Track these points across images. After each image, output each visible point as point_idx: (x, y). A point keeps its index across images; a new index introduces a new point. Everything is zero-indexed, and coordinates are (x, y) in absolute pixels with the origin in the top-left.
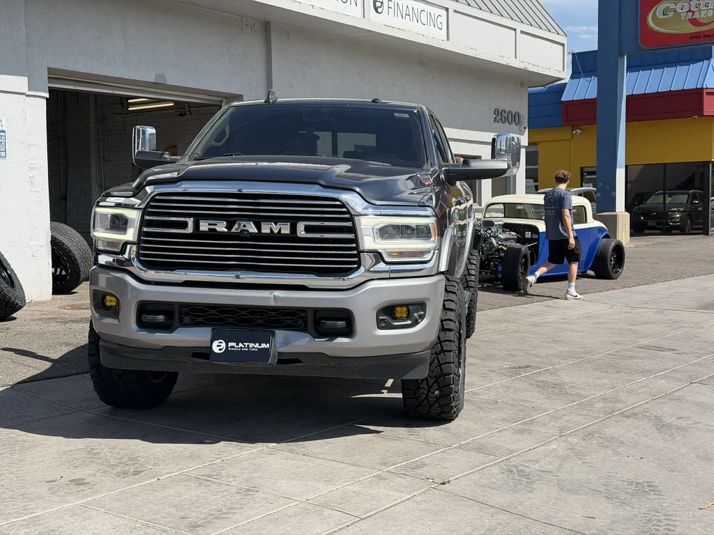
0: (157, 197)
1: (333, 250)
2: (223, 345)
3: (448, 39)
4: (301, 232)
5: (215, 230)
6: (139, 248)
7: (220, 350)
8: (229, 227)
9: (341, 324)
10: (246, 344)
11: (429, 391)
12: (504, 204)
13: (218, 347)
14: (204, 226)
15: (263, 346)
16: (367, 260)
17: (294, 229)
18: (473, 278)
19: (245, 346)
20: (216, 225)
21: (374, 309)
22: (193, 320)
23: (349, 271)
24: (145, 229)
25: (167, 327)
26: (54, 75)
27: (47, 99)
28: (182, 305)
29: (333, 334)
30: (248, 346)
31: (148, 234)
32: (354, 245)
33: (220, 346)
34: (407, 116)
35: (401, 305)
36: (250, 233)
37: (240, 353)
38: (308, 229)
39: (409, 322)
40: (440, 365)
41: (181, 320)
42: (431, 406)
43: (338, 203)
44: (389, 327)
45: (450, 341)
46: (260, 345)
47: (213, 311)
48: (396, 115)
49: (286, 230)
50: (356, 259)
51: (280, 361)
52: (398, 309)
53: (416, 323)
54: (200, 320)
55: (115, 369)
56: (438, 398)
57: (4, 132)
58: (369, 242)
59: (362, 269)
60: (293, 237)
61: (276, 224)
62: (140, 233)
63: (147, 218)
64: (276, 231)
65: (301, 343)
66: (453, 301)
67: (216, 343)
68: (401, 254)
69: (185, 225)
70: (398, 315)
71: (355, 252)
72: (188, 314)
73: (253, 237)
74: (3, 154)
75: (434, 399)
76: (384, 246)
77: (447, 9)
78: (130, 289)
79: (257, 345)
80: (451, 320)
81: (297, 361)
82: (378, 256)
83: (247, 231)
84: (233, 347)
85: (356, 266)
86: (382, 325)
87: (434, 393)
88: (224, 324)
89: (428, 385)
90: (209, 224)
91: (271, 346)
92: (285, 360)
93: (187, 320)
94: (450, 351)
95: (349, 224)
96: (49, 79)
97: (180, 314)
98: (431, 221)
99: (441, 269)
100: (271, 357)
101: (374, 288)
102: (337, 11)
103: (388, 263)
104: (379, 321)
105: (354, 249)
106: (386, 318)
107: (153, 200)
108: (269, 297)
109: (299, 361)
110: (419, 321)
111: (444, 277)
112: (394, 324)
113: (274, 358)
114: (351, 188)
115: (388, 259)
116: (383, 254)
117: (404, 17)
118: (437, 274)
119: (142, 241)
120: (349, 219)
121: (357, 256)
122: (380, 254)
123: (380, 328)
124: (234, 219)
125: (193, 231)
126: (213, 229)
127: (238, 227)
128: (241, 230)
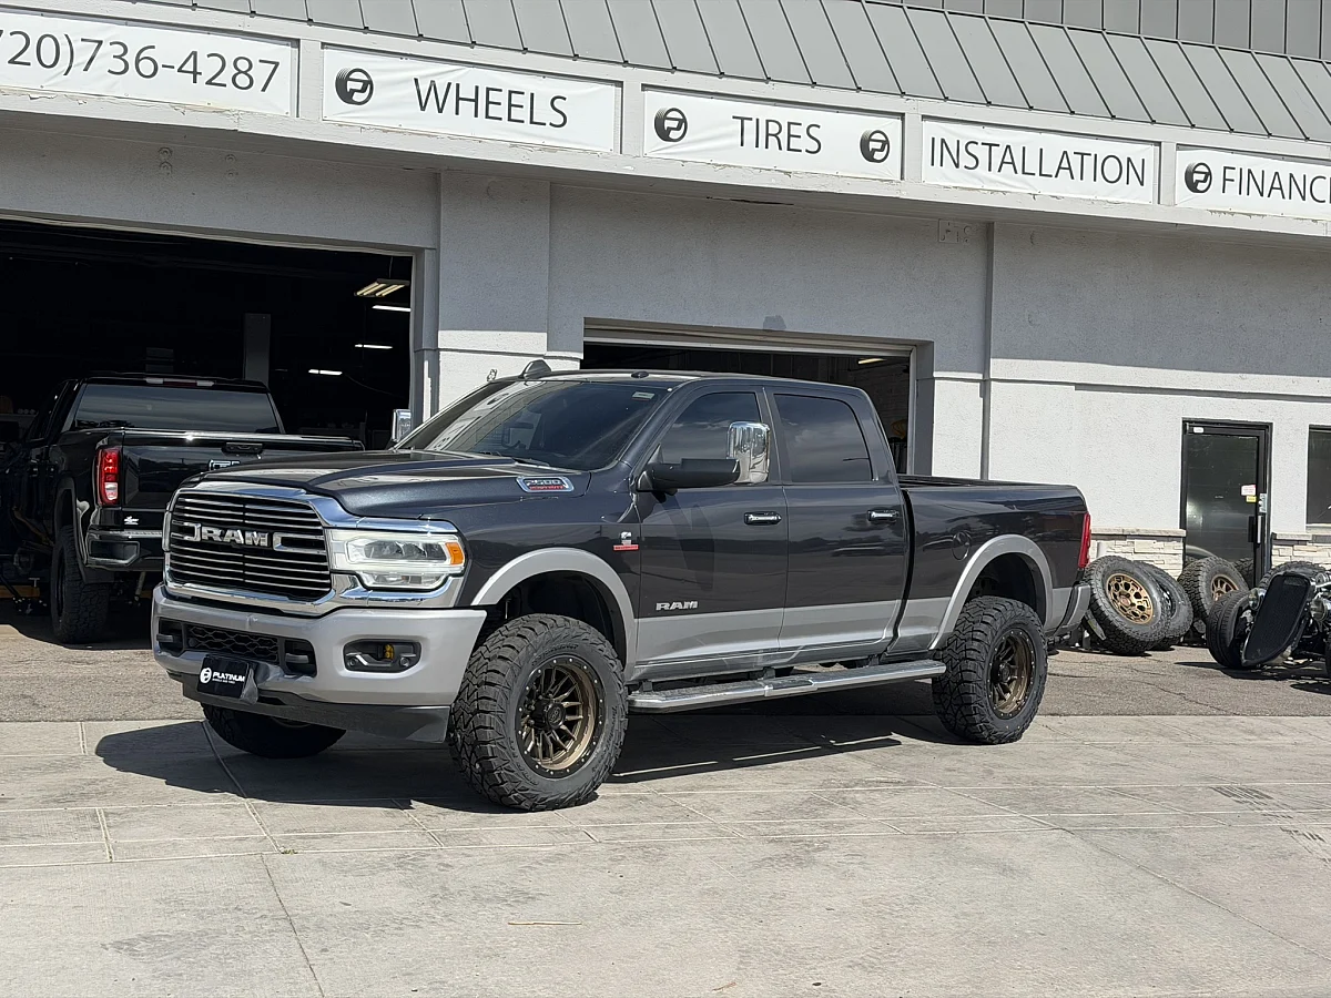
0: (180, 500)
1: (304, 569)
2: (209, 674)
6: (172, 557)
7: (206, 680)
8: (222, 535)
9: (304, 658)
13: (205, 676)
14: (206, 534)
15: (241, 679)
16: (340, 582)
20: (212, 532)
21: (340, 643)
22: (198, 643)
23: (321, 594)
26: (591, 325)
27: (581, 360)
28: (189, 626)
29: (295, 670)
32: (326, 564)
33: (207, 675)
35: (393, 642)
36: (239, 544)
37: (221, 685)
38: (285, 542)
39: (391, 665)
40: (474, 730)
41: (187, 642)
43: (310, 512)
44: (357, 667)
45: (488, 698)
47: (210, 634)
48: (637, 395)
49: (263, 540)
50: (328, 581)
51: (261, 699)
52: (389, 648)
53: (403, 667)
54: (203, 643)
56: (482, 774)
58: (339, 561)
59: (332, 593)
61: (258, 533)
63: (173, 522)
64: (257, 543)
65: (276, 678)
66: (513, 648)
67: (204, 671)
69: (191, 531)
70: (387, 654)
71: (328, 572)
72: (193, 636)
73: (239, 548)
76: (367, 566)
79: (235, 678)
80: (498, 672)
81: (278, 701)
82: (355, 579)
83: (235, 541)
85: (326, 589)
86: (351, 664)
87: (475, 766)
88: (223, 650)
89: (467, 755)
90: (209, 532)
91: (246, 680)
92: (266, 698)
93: (191, 642)
94: (488, 712)
95: (321, 538)
96: (587, 331)
97: (189, 635)
98: (445, 539)
99: (475, 602)
100: (244, 692)
101: (341, 618)
102: (1092, 197)
103: (368, 589)
104: (347, 659)
105: (325, 568)
106: (358, 657)
107: (177, 502)
108: (245, 621)
109: (281, 703)
110: (406, 665)
111: (484, 614)
112: (365, 663)
113: (250, 694)
114: (334, 495)
115: (370, 584)
116: (365, 577)
117: (1266, 193)
118: (454, 608)
119: (172, 549)
120: (320, 533)
121: (328, 577)
122: (358, 576)
123: (346, 668)
124: (225, 527)
125: (199, 539)
126: (210, 538)
127: (229, 536)
128: (231, 540)
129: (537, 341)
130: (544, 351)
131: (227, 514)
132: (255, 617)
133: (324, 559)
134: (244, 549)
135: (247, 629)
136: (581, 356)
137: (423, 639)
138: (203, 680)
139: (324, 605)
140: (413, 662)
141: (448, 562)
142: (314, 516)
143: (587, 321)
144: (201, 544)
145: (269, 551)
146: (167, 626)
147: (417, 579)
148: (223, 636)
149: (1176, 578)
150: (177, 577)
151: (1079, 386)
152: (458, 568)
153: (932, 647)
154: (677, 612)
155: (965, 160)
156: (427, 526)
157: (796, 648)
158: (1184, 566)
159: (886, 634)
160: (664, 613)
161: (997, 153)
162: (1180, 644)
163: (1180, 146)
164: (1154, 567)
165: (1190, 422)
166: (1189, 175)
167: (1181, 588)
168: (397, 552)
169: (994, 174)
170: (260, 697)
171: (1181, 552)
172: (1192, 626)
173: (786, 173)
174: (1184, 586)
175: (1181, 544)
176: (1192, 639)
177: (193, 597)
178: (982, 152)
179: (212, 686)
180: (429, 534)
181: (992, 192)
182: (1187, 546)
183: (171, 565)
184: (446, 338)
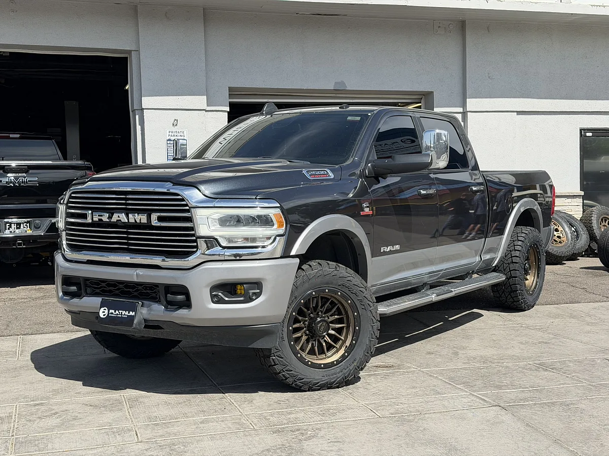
0: (73, 195)
2: (106, 311)
4: (154, 222)
6: (67, 234)
7: (104, 315)
8: (110, 217)
9: (181, 297)
10: (120, 311)
13: (103, 313)
15: (132, 313)
16: (202, 244)
17: (149, 218)
19: (119, 313)
20: (102, 216)
21: (207, 286)
22: (93, 291)
24: (68, 220)
25: (78, 296)
26: (233, 92)
28: (87, 279)
30: (122, 313)
31: (69, 223)
32: (193, 232)
33: (104, 312)
34: (358, 118)
36: (123, 223)
37: (116, 318)
39: (242, 299)
41: (86, 291)
43: (179, 197)
44: (220, 301)
46: (129, 313)
47: (103, 284)
48: (349, 118)
49: (143, 219)
50: (195, 244)
51: (146, 327)
52: (239, 287)
53: (251, 300)
54: (98, 291)
58: (203, 230)
59: (198, 253)
61: (138, 214)
62: (66, 223)
63: (69, 211)
64: (138, 221)
67: (102, 310)
69: (84, 216)
70: (239, 291)
71: (194, 238)
72: (89, 286)
73: (124, 225)
76: (221, 233)
79: (127, 313)
81: (159, 327)
83: (120, 220)
84: (112, 313)
85: (195, 250)
86: (215, 299)
88: (114, 295)
90: (98, 216)
91: (135, 314)
92: (149, 325)
93: (89, 290)
95: (188, 215)
96: (231, 96)
97: (86, 285)
98: (273, 211)
99: (293, 253)
100: (135, 322)
101: (205, 268)
103: (224, 248)
104: (212, 297)
105: (193, 235)
106: (220, 294)
107: (71, 197)
108: (133, 275)
109: (161, 328)
110: (254, 298)
111: (297, 260)
112: (227, 299)
113: (139, 323)
114: (193, 185)
115: (224, 244)
116: (220, 240)
118: (281, 257)
119: (66, 229)
120: (188, 211)
121: (195, 241)
122: (216, 240)
123: (214, 302)
124: (112, 211)
125: (90, 221)
126: (101, 220)
127: (115, 218)
128: (117, 220)
129: (200, 101)
130: (205, 107)
131: (112, 203)
132: (140, 271)
133: (192, 229)
134: (128, 226)
135: (135, 279)
136: (228, 109)
137: (263, 279)
138: (101, 315)
139: (192, 260)
140: (258, 295)
141: (276, 226)
142: (183, 200)
143: (230, 89)
144: (93, 224)
145: (149, 226)
146: (68, 281)
147: (254, 240)
148: (115, 286)
149: (579, 219)
150: (73, 248)
151: (519, 113)
152: (281, 231)
153: (493, 265)
154: (391, 252)
156: (257, 203)
157: (441, 270)
158: (583, 212)
159: (478, 259)
160: (385, 253)
162: (582, 256)
164: (566, 213)
165: (584, 130)
167: (582, 225)
168: (238, 221)
170: (146, 325)
171: (582, 204)
172: (589, 246)
174: (584, 223)
175: (582, 199)
176: (589, 252)
177: (88, 260)
179: (109, 319)
180: (258, 208)
182: (584, 201)
183: (67, 240)
184: (147, 102)
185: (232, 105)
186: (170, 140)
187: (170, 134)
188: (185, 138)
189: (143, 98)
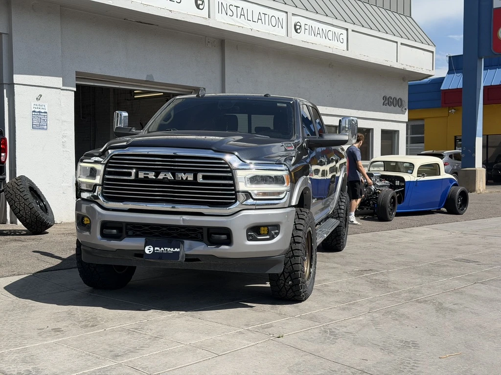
0: (114, 157)
1: (219, 191)
2: (152, 249)
3: (347, 50)
4: (200, 179)
5: (147, 177)
6: (103, 188)
7: (150, 252)
8: (157, 175)
9: (224, 237)
10: (166, 249)
11: (285, 282)
12: (383, 161)
13: (148, 250)
14: (141, 175)
15: (176, 250)
16: (241, 197)
17: (195, 177)
18: (342, 211)
20: (148, 174)
21: (245, 228)
22: (134, 233)
23: (231, 204)
24: (107, 177)
25: (118, 237)
26: (80, 76)
27: (75, 92)
28: (128, 224)
29: (219, 243)
30: (167, 249)
31: (109, 180)
32: (233, 188)
33: (150, 249)
34: (285, 105)
35: (264, 226)
36: (169, 180)
37: (162, 254)
38: (204, 177)
39: (268, 237)
40: (292, 265)
41: (127, 233)
42: (287, 291)
43: (223, 161)
44: (253, 239)
45: (299, 250)
46: (174, 249)
47: (147, 228)
48: (278, 104)
49: (190, 177)
50: (234, 197)
51: (187, 260)
52: (262, 228)
53: (272, 238)
54: (138, 233)
55: (92, 264)
56: (291, 286)
57: (46, 113)
58: (241, 186)
59: (238, 203)
60: (195, 182)
61: (185, 174)
62: (104, 179)
63: (108, 169)
64: (184, 179)
65: (200, 249)
66: (302, 224)
67: (147, 248)
68: (265, 194)
69: (130, 174)
70: (262, 232)
71: (234, 192)
72: (131, 230)
73: (170, 182)
74: (45, 127)
75: (289, 287)
76: (252, 188)
77: (347, 30)
78: (97, 214)
79: (172, 250)
80: (300, 237)
81: (197, 260)
82: (248, 195)
83: (167, 178)
84: (158, 250)
85: (234, 201)
86: (250, 238)
87: (288, 283)
88: (153, 236)
89: (285, 278)
90: (144, 174)
91: (180, 250)
92: (190, 259)
93: (130, 233)
94: (299, 256)
95: (230, 175)
96: (77, 79)
97: (126, 229)
98: (284, 173)
99: (292, 204)
100: (180, 257)
101: (243, 215)
102: (268, 32)
103: (255, 199)
104: (248, 236)
105: (233, 190)
106: (253, 234)
107: (111, 159)
108: (179, 220)
109: (199, 260)
111: (294, 209)
112: (258, 237)
114: (232, 152)
115: (254, 196)
116: (252, 194)
117: (316, 35)
118: (288, 207)
119: (104, 184)
120: (230, 172)
121: (235, 194)
122: (250, 193)
123: (249, 240)
124: (159, 171)
125: (134, 178)
127: (161, 176)
128: (163, 178)
129: (58, 81)
130: (61, 86)
131: (159, 164)
132: (185, 217)
133: (234, 185)
134: (174, 182)
136: (75, 89)
137: (281, 222)
138: (147, 252)
139: (234, 208)
140: (277, 234)
141: (286, 184)
142: (226, 163)
143: (77, 73)
144: (138, 180)
148: (157, 228)
150: (110, 199)
152: (288, 187)
155: (230, 13)
156: (276, 167)
161: (239, 10)
163: (293, 14)
166: (295, 26)
169: (238, 19)
170: (186, 259)
173: (170, 11)
177: (130, 209)
178: (234, 9)
179: (155, 254)
181: (239, 27)
183: (105, 192)
184: (17, 78)
185: (78, 86)
186: (34, 111)
187: (35, 106)
188: (46, 111)
189: (14, 76)
